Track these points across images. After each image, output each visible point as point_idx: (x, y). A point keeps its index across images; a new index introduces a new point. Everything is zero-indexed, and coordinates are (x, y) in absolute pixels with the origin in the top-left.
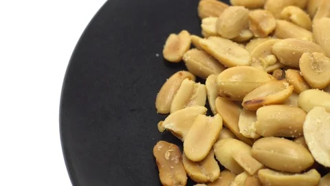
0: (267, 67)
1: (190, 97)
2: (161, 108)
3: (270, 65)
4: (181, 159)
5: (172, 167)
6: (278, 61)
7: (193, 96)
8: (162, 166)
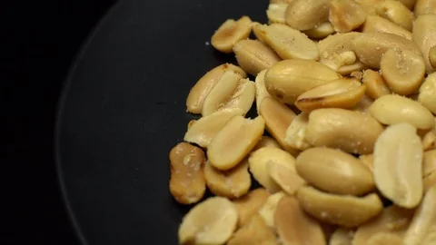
0: (342, 66)
1: (233, 94)
2: (192, 105)
3: (346, 64)
4: (202, 166)
5: (189, 175)
6: (357, 60)
7: (237, 94)
8: (177, 172)
